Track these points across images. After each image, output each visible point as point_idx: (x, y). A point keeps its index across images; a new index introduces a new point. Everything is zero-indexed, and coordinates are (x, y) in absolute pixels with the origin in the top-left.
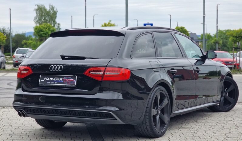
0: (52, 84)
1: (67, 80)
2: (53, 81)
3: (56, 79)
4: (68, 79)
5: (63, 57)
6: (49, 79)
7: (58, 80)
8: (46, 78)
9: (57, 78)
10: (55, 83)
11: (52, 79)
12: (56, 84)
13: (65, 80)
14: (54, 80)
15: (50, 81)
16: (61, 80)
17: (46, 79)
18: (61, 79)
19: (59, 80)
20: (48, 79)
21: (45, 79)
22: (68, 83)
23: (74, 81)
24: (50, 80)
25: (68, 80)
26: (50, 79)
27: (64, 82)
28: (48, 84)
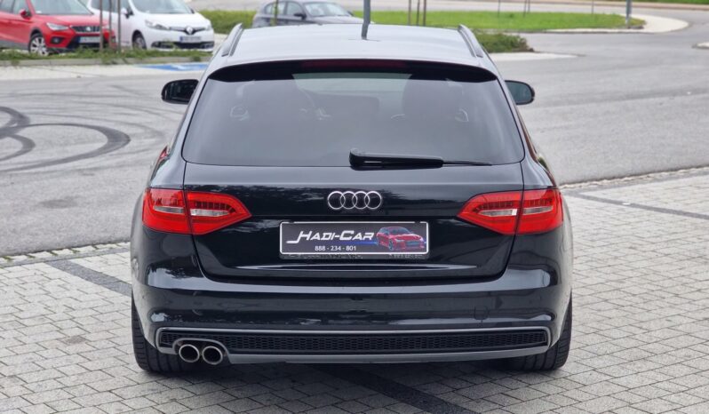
0: (336, 252)
1: (391, 237)
2: (336, 242)
3: (346, 235)
4: (392, 233)
5: (358, 163)
6: (318, 234)
7: (356, 237)
8: (306, 232)
9: (352, 232)
10: (348, 248)
11: (332, 236)
12: (351, 252)
13: (385, 239)
14: (342, 238)
15: (328, 244)
16: (370, 238)
17: (308, 236)
18: (370, 235)
19: (359, 236)
20: (317, 237)
21: (302, 235)
22: (399, 247)
23: (422, 239)
24: (324, 239)
25: (399, 238)
26: (325, 234)
27: (383, 244)
28: (320, 251)
